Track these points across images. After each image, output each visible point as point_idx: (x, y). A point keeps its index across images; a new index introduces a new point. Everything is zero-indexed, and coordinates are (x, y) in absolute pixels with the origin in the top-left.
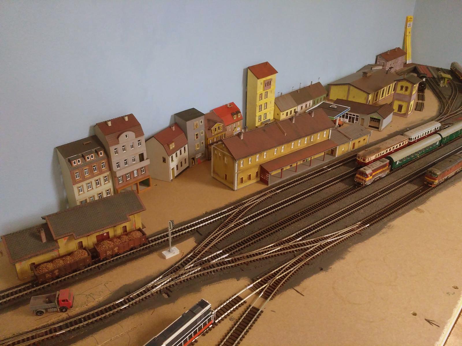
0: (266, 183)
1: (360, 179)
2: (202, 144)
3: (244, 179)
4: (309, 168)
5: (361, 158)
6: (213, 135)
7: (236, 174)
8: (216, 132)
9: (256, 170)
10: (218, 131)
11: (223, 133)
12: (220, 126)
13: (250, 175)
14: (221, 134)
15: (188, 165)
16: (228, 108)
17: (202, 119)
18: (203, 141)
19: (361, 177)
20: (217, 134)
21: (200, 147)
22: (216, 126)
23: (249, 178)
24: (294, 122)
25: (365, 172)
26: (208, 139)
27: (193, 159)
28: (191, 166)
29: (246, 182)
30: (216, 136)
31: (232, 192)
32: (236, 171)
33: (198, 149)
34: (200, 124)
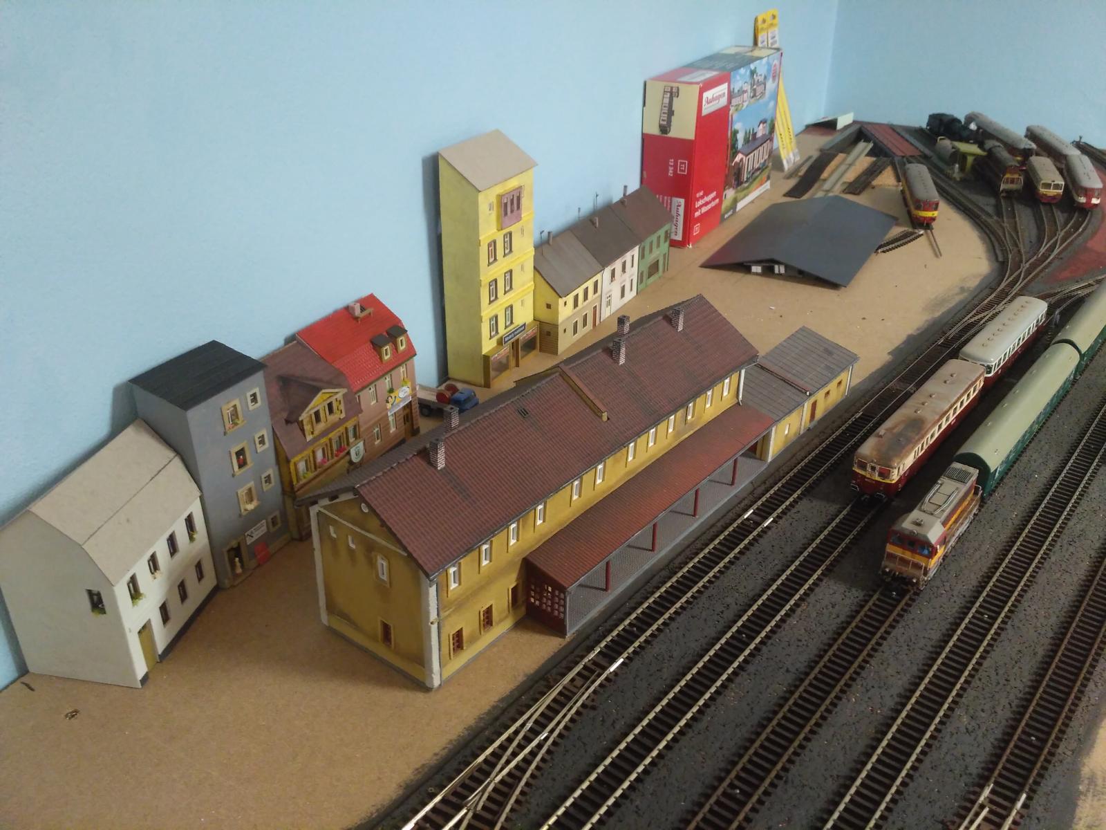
0: (555, 626)
1: (904, 562)
2: (268, 479)
3: (465, 634)
4: (695, 525)
5: (873, 469)
6: (309, 438)
7: (434, 628)
8: (321, 427)
9: (511, 581)
10: (328, 420)
11: (350, 425)
12: (333, 399)
13: (489, 612)
14: (342, 429)
15: (214, 583)
16: (356, 319)
17: (255, 385)
18: (272, 471)
19: (908, 555)
20: (324, 433)
21: (258, 500)
22: (319, 402)
23: (487, 619)
24: (622, 361)
25: (926, 537)
26: (288, 461)
27: (236, 551)
28: (227, 583)
29: (473, 639)
30: (324, 440)
31: (420, 696)
32: (433, 616)
33: (250, 507)
34: (251, 406)
